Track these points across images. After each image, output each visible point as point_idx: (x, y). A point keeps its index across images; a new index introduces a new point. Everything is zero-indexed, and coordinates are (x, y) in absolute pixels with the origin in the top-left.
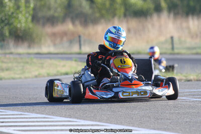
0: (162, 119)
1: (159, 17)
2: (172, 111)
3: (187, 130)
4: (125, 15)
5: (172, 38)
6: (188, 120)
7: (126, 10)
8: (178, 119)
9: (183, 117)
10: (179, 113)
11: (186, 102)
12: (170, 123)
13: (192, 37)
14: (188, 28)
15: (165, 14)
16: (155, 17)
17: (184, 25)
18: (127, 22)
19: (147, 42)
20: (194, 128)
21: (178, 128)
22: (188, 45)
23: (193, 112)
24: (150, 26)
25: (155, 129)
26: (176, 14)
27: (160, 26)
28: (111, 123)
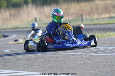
0: (35, 65)
1: (27, 7)
2: (40, 60)
3: (50, 71)
4: (7, 7)
5: (36, 18)
6: (50, 65)
7: (8, 4)
8: (45, 65)
9: (47, 64)
10: (44, 61)
11: (48, 54)
12: (40, 67)
13: (47, 17)
14: (44, 12)
15: (30, 5)
16: (25, 7)
17: (42, 11)
18: (9, 10)
19: (22, 21)
20: (54, 69)
21: (45, 70)
22: (45, 22)
23: (52, 61)
24: (22, 12)
25: (32, 71)
26: (37, 5)
27: (28, 12)
28: (6, 70)
